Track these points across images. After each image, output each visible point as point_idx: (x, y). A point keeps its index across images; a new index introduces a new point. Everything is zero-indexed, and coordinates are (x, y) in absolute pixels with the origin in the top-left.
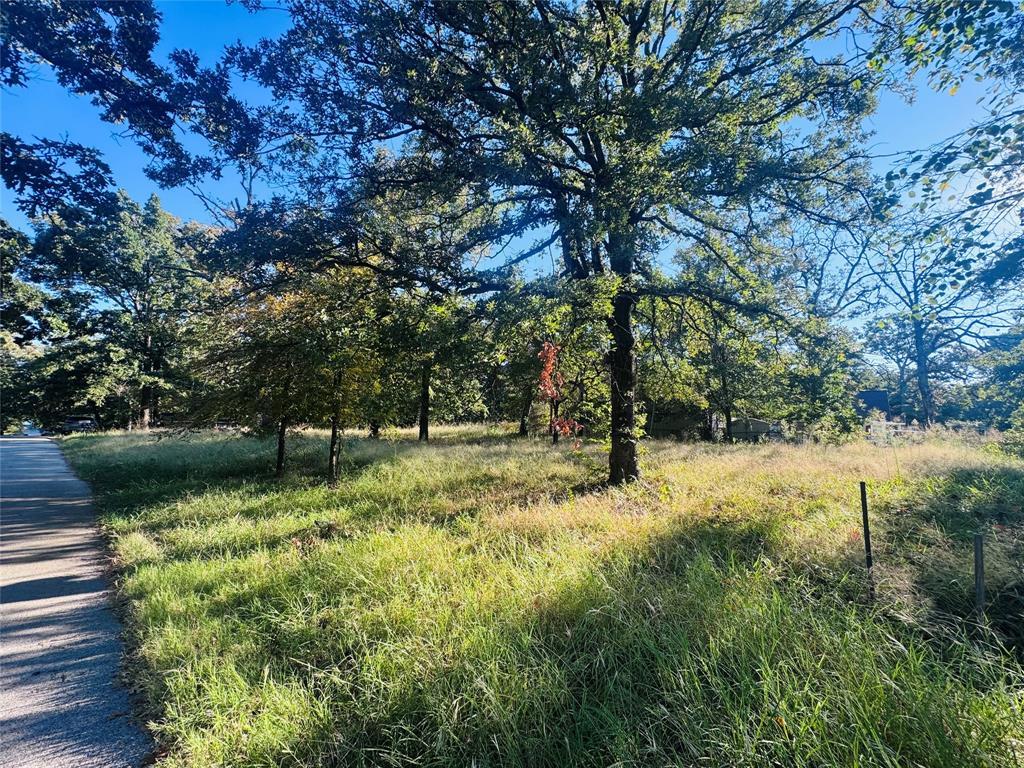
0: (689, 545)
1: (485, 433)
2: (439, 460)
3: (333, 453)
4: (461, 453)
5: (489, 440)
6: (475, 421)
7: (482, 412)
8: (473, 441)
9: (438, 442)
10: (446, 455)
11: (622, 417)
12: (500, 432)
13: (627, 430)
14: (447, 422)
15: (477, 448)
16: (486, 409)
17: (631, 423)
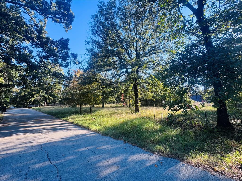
0: (140, 118)
1: (116, 106)
2: (108, 110)
3: (91, 109)
4: (111, 109)
5: (116, 107)
6: (113, 103)
7: (115, 101)
8: (113, 107)
9: (106, 107)
10: (109, 110)
11: (136, 102)
12: (119, 105)
13: (137, 104)
14: (108, 104)
15: (114, 109)
16: (116, 101)
17: (138, 103)
